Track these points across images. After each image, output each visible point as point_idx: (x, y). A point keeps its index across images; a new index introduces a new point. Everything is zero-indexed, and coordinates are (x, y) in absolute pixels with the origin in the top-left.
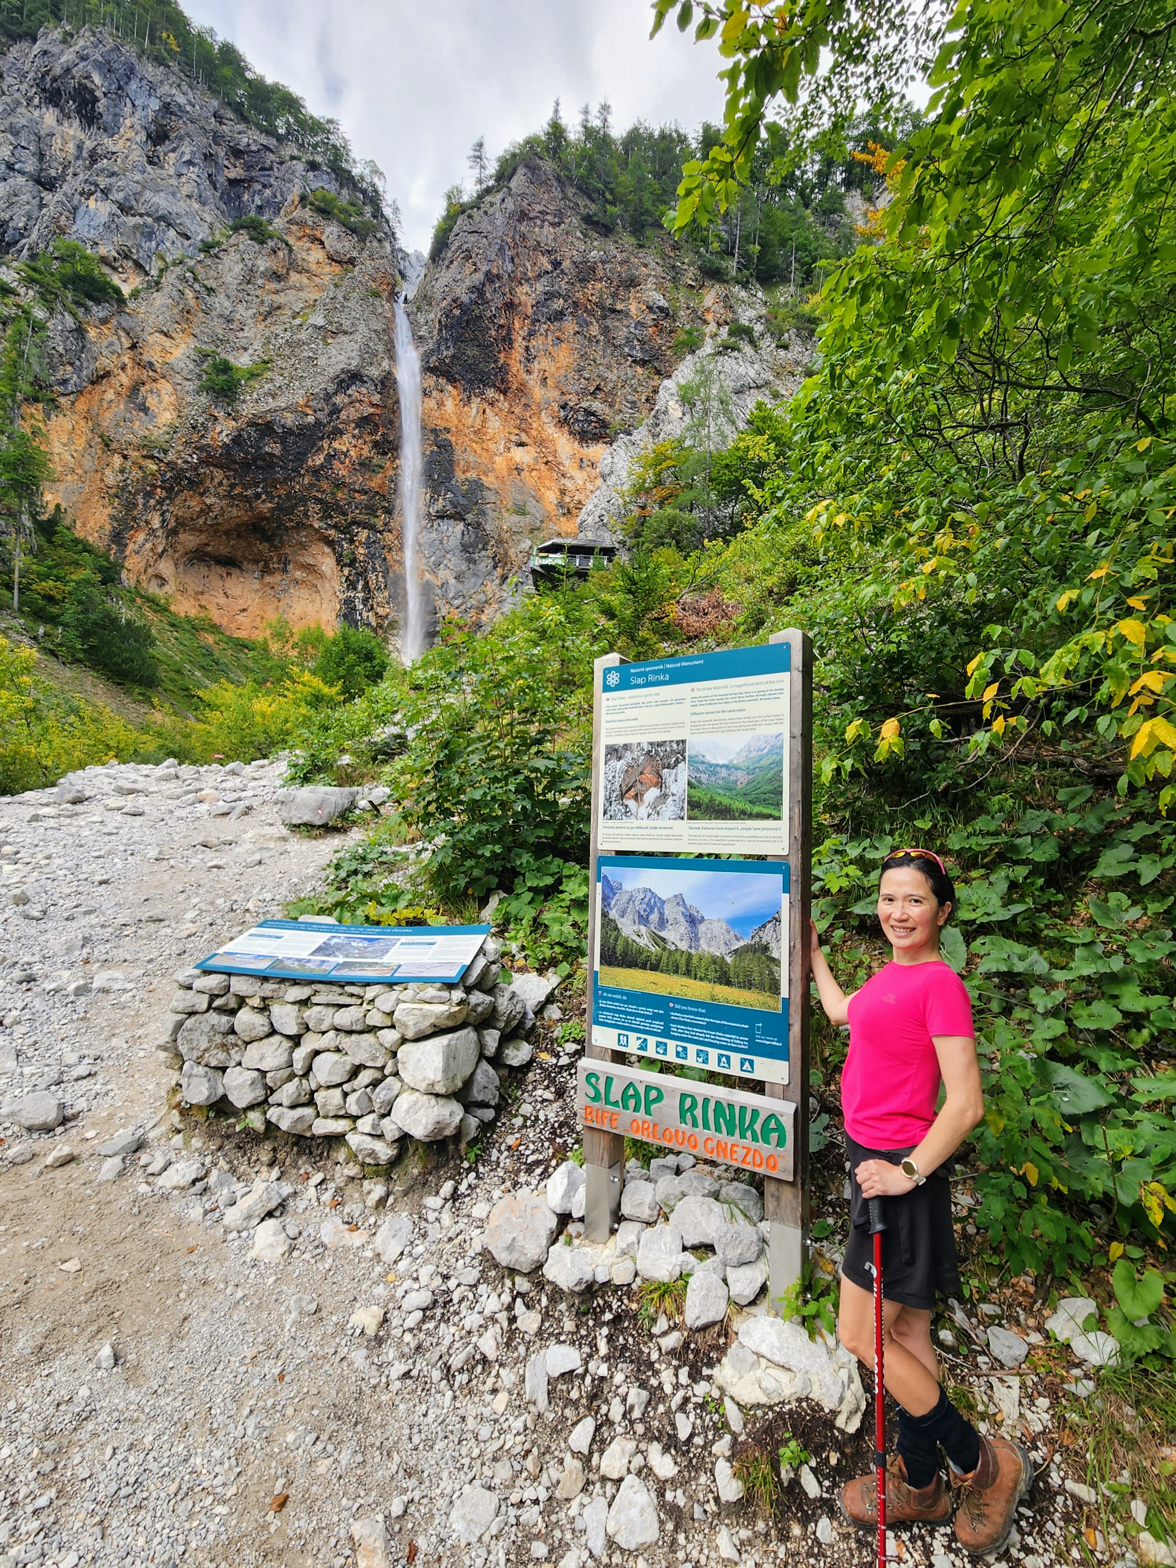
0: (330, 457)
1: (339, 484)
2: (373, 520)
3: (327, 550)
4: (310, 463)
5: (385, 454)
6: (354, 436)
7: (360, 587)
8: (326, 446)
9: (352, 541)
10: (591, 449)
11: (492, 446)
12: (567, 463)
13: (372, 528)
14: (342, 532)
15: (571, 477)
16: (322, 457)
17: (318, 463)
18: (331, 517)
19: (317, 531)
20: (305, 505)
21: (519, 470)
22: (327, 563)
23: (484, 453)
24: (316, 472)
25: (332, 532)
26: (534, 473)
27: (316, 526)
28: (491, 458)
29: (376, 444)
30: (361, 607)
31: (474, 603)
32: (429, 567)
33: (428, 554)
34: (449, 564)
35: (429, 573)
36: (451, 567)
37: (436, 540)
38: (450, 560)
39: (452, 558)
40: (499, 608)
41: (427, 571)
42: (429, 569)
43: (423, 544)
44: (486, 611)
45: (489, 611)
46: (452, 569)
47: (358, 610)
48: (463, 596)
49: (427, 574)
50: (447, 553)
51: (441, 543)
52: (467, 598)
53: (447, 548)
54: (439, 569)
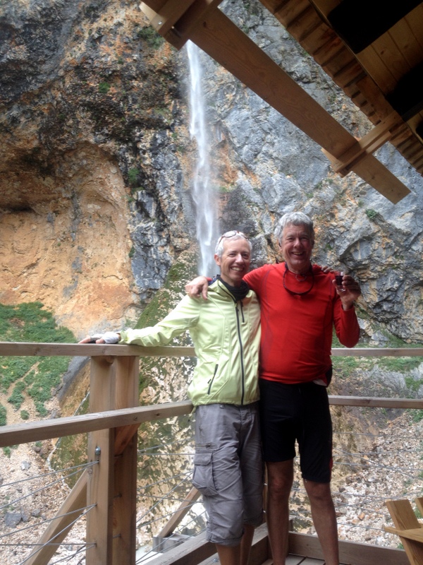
0: (93, 43)
1: (109, 77)
2: (158, 113)
3: (113, 169)
4: (68, 58)
7: (152, 213)
9: (136, 151)
13: (157, 125)
17: (79, 55)
20: (74, 117)
22: (114, 186)
30: (156, 239)
31: (317, 204)
32: (241, 161)
33: (239, 143)
34: (271, 151)
35: (242, 171)
36: (275, 155)
37: (248, 118)
38: (273, 144)
39: (275, 141)
40: (361, 204)
41: (239, 169)
42: (241, 165)
43: (230, 129)
44: (339, 215)
45: (342, 213)
46: (277, 158)
47: (152, 246)
48: (298, 196)
49: (239, 173)
50: (267, 133)
51: (257, 121)
52: (305, 198)
53: (266, 126)
54: (256, 163)
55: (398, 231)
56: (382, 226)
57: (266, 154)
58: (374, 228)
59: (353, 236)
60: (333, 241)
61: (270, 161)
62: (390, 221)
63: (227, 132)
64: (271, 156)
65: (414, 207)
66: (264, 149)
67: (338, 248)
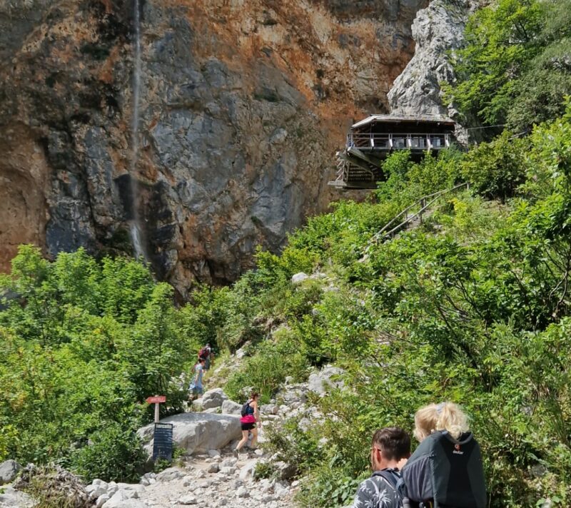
0: (48, 44)
1: (57, 74)
2: (95, 113)
3: (37, 150)
4: (24, 50)
5: (111, 38)
6: (76, 20)
7: (76, 192)
8: (44, 31)
10: (352, 25)
11: (236, 26)
12: (324, 40)
14: (58, 129)
15: (330, 57)
16: (38, 44)
17: (34, 50)
18: (46, 111)
19: (28, 128)
20: (15, 99)
21: (268, 51)
22: (36, 165)
23: (227, 35)
24: (30, 60)
25: (44, 128)
26: (285, 54)
27: (27, 122)
28: (235, 39)
29: (101, 28)
30: (77, 215)
31: (219, 207)
32: (163, 165)
33: (162, 150)
34: (187, 162)
35: (162, 173)
36: (190, 165)
37: (171, 134)
38: (189, 157)
39: (191, 155)
40: (249, 212)
41: (160, 170)
42: (163, 167)
43: (156, 139)
44: (233, 217)
45: (236, 216)
46: (191, 168)
47: (73, 220)
48: (205, 199)
49: (160, 173)
50: (185, 148)
51: (177, 137)
52: (210, 201)
53: (185, 143)
54: (175, 168)
55: (272, 234)
56: (262, 230)
57: (183, 163)
58: (256, 230)
59: (242, 233)
60: (228, 235)
61: (186, 169)
62: (267, 227)
63: (152, 140)
64: (187, 166)
65: (283, 219)
66: (182, 159)
67: (231, 241)
